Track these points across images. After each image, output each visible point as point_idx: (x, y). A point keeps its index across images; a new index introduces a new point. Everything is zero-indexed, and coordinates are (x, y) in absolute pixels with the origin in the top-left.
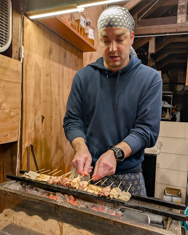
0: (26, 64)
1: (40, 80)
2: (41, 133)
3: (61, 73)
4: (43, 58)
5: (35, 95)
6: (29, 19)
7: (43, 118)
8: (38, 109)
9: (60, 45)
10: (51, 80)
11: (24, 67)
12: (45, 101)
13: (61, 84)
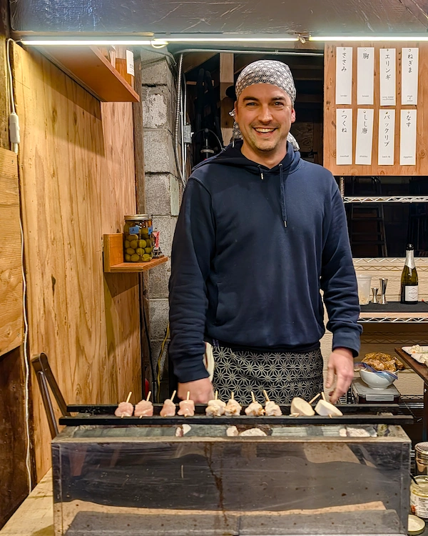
0: (23, 158)
1: (44, 189)
2: (54, 319)
3: (71, 165)
4: (44, 134)
5: (39, 229)
6: (20, 44)
7: (54, 281)
8: (46, 263)
9: (67, 96)
10: (58, 186)
11: (20, 164)
12: (54, 239)
13: (73, 191)
